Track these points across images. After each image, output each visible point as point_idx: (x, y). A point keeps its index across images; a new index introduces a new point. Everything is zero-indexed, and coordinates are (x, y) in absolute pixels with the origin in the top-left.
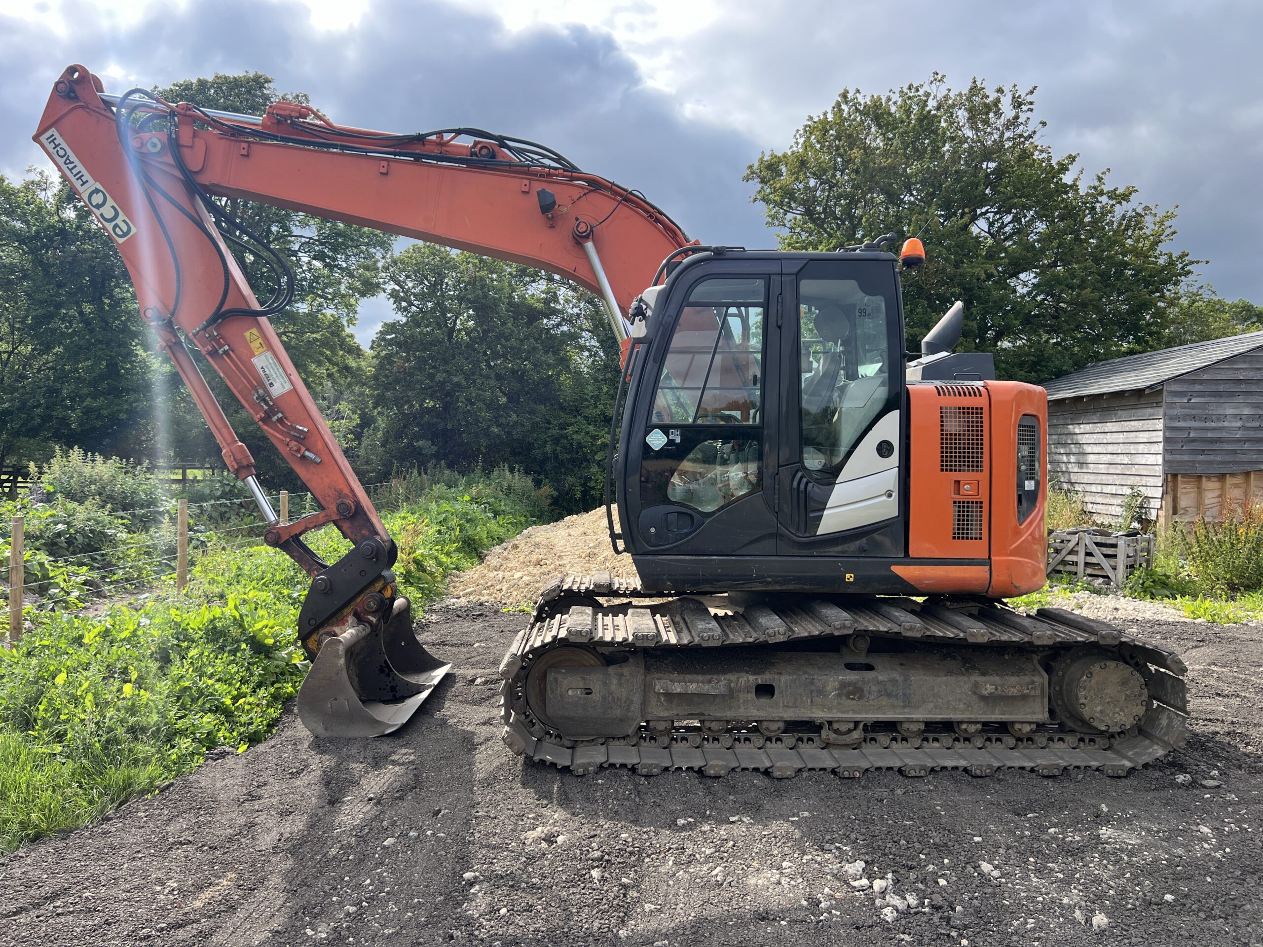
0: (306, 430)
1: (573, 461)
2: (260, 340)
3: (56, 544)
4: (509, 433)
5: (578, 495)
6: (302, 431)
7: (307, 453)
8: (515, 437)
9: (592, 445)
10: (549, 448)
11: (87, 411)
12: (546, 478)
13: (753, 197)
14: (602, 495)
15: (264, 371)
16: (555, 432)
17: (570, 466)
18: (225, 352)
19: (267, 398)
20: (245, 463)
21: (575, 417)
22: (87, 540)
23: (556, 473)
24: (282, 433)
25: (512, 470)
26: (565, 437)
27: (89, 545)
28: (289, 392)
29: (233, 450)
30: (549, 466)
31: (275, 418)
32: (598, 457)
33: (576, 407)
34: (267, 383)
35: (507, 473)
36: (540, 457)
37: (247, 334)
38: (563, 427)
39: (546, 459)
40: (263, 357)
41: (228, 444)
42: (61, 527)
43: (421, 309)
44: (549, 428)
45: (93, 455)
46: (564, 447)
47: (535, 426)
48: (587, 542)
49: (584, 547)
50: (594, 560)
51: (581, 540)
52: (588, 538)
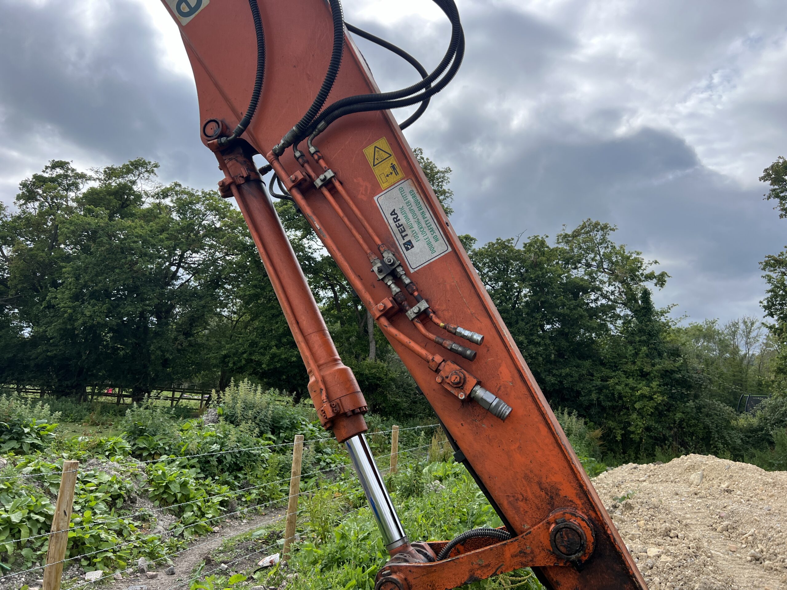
0: (477, 337)
1: (613, 408)
2: (393, 160)
3: (208, 462)
4: (561, 382)
5: (619, 438)
6: (470, 340)
7: (480, 392)
8: (566, 386)
9: (632, 395)
10: (594, 396)
11: (274, 356)
12: (591, 421)
13: (767, 194)
14: (641, 439)
15: (396, 220)
16: (599, 383)
17: (611, 412)
18: (328, 183)
19: (399, 270)
20: (348, 406)
21: (614, 371)
22: (234, 460)
23: (599, 417)
24: (426, 342)
25: (569, 414)
26: (607, 387)
27: (235, 464)
28: (443, 259)
29: (329, 379)
30: (593, 411)
31: (412, 313)
32: (637, 406)
33: (615, 363)
34: (400, 242)
35: (566, 416)
36: (586, 403)
37: (369, 151)
38: (605, 379)
39: (591, 405)
40: (396, 192)
41: (319, 366)
42: (216, 447)
43: (493, 287)
44: (593, 380)
45: (256, 386)
46: (607, 396)
47: (581, 378)
48: (711, 508)
49: (712, 515)
50: (737, 537)
51: (700, 503)
52: (709, 502)
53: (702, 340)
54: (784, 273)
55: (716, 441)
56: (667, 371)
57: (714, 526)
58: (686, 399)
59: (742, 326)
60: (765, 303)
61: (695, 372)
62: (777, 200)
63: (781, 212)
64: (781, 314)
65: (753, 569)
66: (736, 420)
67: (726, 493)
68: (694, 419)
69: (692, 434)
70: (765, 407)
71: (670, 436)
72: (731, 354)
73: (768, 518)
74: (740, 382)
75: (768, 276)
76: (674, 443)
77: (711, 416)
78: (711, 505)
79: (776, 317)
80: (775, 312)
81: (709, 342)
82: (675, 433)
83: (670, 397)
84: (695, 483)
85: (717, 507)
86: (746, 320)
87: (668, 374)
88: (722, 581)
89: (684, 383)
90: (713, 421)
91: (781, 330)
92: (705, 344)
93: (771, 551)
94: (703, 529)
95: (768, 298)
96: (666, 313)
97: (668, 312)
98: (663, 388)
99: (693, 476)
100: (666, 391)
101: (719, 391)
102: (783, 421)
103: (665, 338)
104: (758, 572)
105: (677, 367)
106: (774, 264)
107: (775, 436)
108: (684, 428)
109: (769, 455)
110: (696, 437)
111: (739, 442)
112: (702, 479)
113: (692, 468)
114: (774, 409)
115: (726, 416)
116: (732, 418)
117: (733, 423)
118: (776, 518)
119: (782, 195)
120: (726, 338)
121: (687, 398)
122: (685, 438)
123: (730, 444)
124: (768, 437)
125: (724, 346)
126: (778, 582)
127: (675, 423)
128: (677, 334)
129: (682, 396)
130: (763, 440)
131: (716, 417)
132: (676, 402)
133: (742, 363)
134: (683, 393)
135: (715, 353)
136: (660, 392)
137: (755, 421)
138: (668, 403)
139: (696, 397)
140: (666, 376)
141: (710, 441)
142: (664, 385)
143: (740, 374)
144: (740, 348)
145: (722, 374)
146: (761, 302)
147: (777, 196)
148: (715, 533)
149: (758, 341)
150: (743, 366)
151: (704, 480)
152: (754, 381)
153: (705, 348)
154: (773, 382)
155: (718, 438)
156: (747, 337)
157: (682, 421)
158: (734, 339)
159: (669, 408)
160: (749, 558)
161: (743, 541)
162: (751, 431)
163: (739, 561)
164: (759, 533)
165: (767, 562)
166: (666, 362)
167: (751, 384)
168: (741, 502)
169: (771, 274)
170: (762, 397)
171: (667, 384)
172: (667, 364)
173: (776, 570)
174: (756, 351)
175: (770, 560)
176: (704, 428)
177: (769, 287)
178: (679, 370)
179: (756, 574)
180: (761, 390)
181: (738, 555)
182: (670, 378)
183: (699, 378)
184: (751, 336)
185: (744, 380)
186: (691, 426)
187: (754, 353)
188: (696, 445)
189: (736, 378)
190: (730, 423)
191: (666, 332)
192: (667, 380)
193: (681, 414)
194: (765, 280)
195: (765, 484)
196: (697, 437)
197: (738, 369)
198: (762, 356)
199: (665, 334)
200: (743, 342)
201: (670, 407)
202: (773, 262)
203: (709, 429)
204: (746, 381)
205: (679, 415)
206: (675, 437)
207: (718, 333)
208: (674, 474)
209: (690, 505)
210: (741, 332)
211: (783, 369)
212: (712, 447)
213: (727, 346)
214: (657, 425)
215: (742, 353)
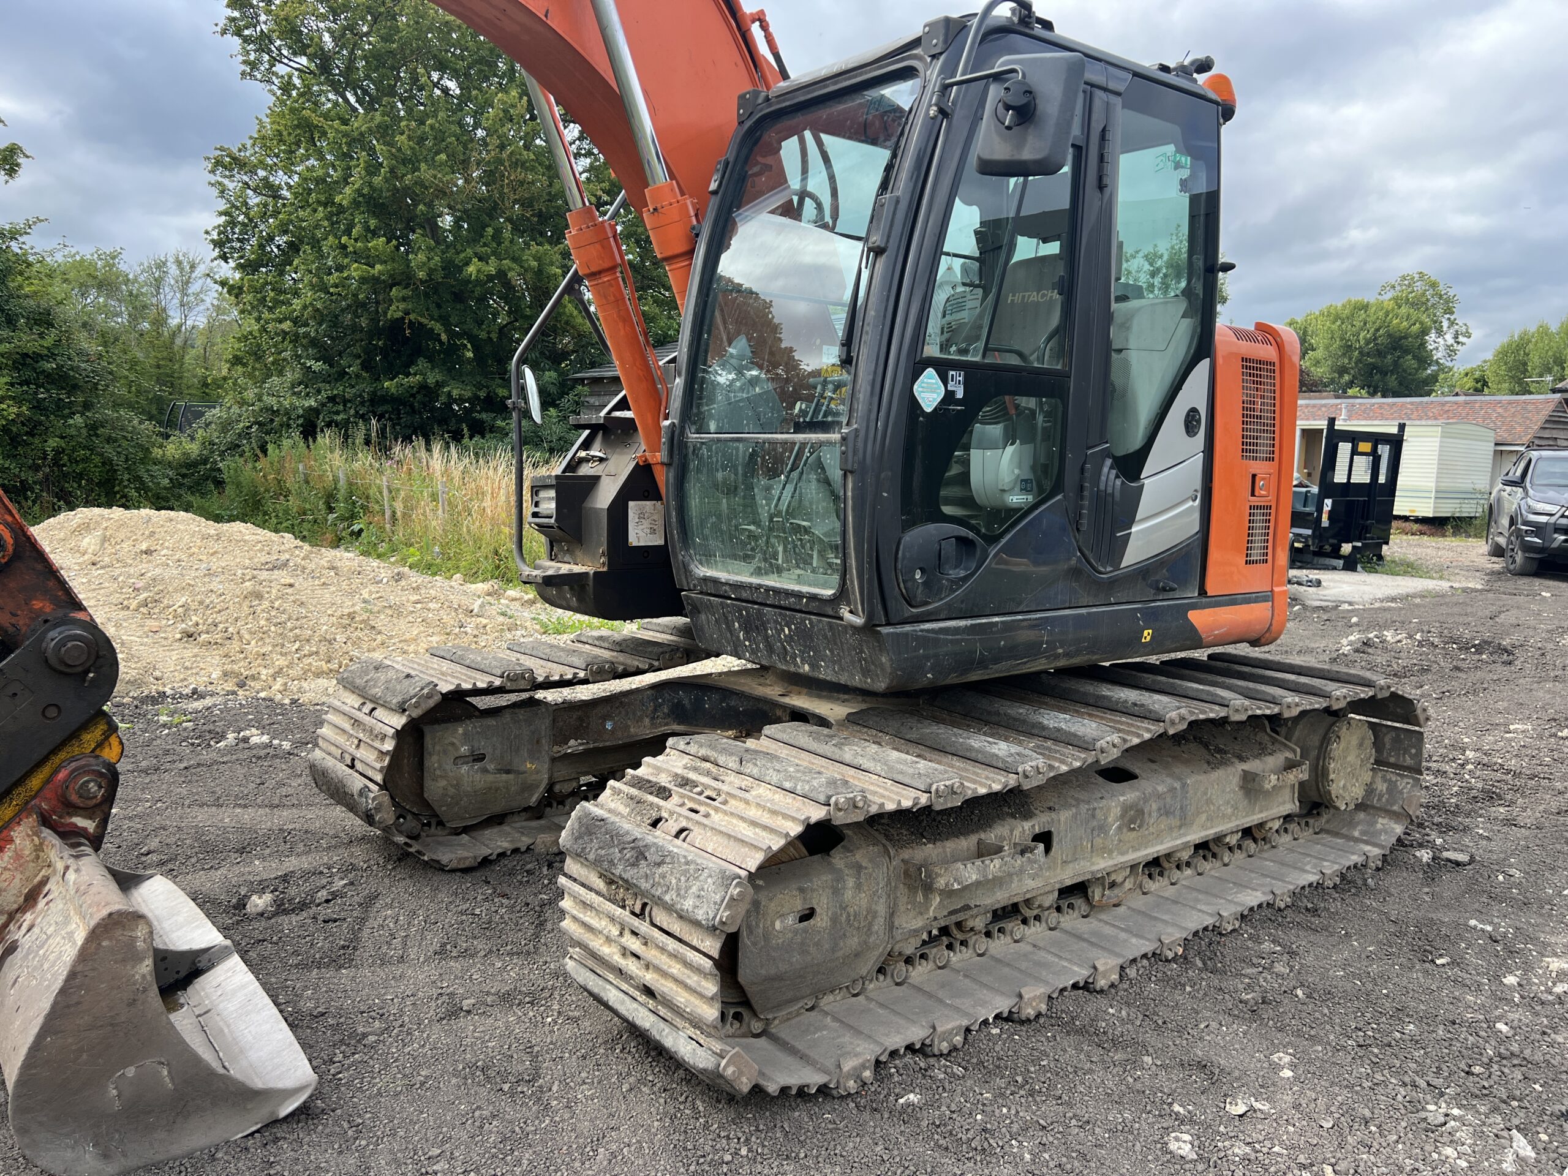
48: (120, 579)
49: (122, 588)
50: (160, 613)
51: (102, 576)
52: (117, 572)
53: (93, 292)
54: (246, 183)
55: (126, 487)
56: (26, 355)
57: (125, 603)
58: (67, 411)
59: (173, 270)
60: (215, 235)
61: (85, 359)
62: (237, 41)
63: (243, 67)
64: (241, 257)
65: (185, 648)
66: (161, 446)
67: (144, 556)
68: (85, 448)
69: (80, 476)
70: (210, 423)
71: (35, 483)
72: (152, 323)
73: (207, 579)
74: (169, 378)
75: (220, 184)
76: (45, 494)
77: (115, 441)
78: (120, 575)
79: (232, 264)
80: (231, 253)
81: (108, 296)
82: (47, 477)
83: (34, 407)
84: (90, 551)
85: (129, 576)
86: (181, 258)
87: (29, 361)
88: (139, 669)
89: (63, 380)
90: (119, 450)
91: (240, 288)
92: (101, 300)
93: (210, 621)
94: (107, 610)
95: (219, 226)
96: (21, 235)
97: (26, 233)
98: (19, 389)
99: (87, 540)
100: (26, 396)
101: (128, 396)
102: (239, 446)
103: (20, 287)
104: (190, 651)
105: (48, 348)
106: (230, 164)
107: (225, 471)
108: (64, 465)
109: (215, 502)
110: (87, 480)
111: (166, 482)
112: (102, 544)
113: (86, 527)
114: (225, 426)
115: (143, 441)
116: (154, 445)
117: (157, 452)
118: (218, 579)
119: (247, 32)
120: (143, 290)
121: (70, 408)
122: (67, 485)
123: (151, 490)
124: (214, 474)
125: (138, 308)
126: (217, 657)
127: (45, 458)
128: (46, 280)
129: (59, 405)
130: (207, 479)
131: (125, 443)
132: (48, 417)
133: (173, 343)
134: (60, 399)
135: (120, 320)
136: (13, 398)
137: (194, 449)
138: (30, 420)
139: (87, 406)
140: (24, 365)
141: (114, 487)
142: (21, 384)
143: (170, 364)
144: (171, 313)
145: (136, 363)
146: (207, 232)
147: (238, 33)
148: (126, 613)
149: (203, 301)
150: (176, 348)
151: (106, 545)
152: (195, 376)
153: (100, 309)
154: (225, 379)
155: (129, 480)
156: (184, 294)
157: (60, 453)
158: (158, 293)
159: (34, 428)
160: (178, 636)
161: (170, 617)
162: (189, 465)
163: (165, 643)
164: (193, 601)
165: (204, 636)
166: (25, 338)
167: (190, 384)
168: (168, 565)
169: (226, 181)
170: (206, 406)
171: (27, 383)
172: (27, 341)
173: (216, 643)
174: (199, 319)
175: (208, 633)
176: (104, 464)
177: (223, 205)
178: (53, 354)
179: (188, 654)
180: (207, 394)
181: (163, 635)
182: (34, 369)
183: (93, 371)
184: (190, 291)
185: (176, 375)
186: (77, 462)
187: (197, 323)
188: (88, 496)
189: (162, 371)
190: (151, 453)
191: (21, 274)
192: (28, 374)
193: (57, 439)
194: (215, 192)
195: (208, 537)
196: (90, 481)
197: (165, 354)
198: (210, 329)
199: (19, 278)
200: (176, 301)
201: (35, 426)
202: (228, 159)
203: (111, 464)
204: (180, 378)
205: (53, 443)
206: (46, 482)
207: (127, 281)
208: (51, 542)
209: (85, 580)
210: (172, 282)
211: (242, 358)
212: (118, 496)
213: (145, 307)
214: (8, 462)
215: (174, 322)
